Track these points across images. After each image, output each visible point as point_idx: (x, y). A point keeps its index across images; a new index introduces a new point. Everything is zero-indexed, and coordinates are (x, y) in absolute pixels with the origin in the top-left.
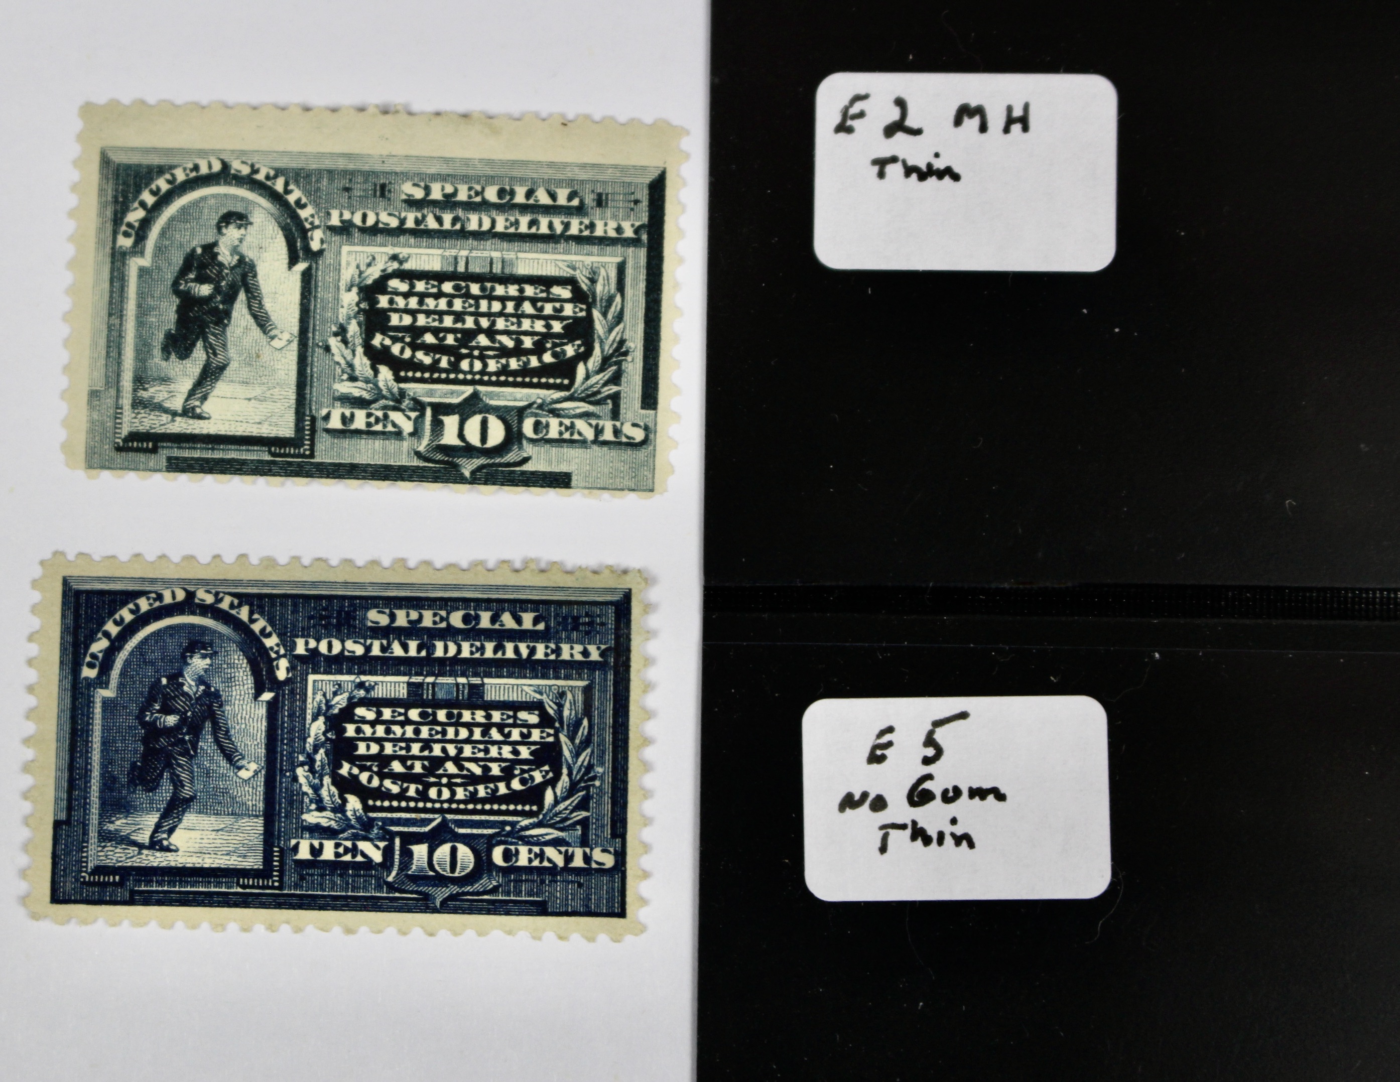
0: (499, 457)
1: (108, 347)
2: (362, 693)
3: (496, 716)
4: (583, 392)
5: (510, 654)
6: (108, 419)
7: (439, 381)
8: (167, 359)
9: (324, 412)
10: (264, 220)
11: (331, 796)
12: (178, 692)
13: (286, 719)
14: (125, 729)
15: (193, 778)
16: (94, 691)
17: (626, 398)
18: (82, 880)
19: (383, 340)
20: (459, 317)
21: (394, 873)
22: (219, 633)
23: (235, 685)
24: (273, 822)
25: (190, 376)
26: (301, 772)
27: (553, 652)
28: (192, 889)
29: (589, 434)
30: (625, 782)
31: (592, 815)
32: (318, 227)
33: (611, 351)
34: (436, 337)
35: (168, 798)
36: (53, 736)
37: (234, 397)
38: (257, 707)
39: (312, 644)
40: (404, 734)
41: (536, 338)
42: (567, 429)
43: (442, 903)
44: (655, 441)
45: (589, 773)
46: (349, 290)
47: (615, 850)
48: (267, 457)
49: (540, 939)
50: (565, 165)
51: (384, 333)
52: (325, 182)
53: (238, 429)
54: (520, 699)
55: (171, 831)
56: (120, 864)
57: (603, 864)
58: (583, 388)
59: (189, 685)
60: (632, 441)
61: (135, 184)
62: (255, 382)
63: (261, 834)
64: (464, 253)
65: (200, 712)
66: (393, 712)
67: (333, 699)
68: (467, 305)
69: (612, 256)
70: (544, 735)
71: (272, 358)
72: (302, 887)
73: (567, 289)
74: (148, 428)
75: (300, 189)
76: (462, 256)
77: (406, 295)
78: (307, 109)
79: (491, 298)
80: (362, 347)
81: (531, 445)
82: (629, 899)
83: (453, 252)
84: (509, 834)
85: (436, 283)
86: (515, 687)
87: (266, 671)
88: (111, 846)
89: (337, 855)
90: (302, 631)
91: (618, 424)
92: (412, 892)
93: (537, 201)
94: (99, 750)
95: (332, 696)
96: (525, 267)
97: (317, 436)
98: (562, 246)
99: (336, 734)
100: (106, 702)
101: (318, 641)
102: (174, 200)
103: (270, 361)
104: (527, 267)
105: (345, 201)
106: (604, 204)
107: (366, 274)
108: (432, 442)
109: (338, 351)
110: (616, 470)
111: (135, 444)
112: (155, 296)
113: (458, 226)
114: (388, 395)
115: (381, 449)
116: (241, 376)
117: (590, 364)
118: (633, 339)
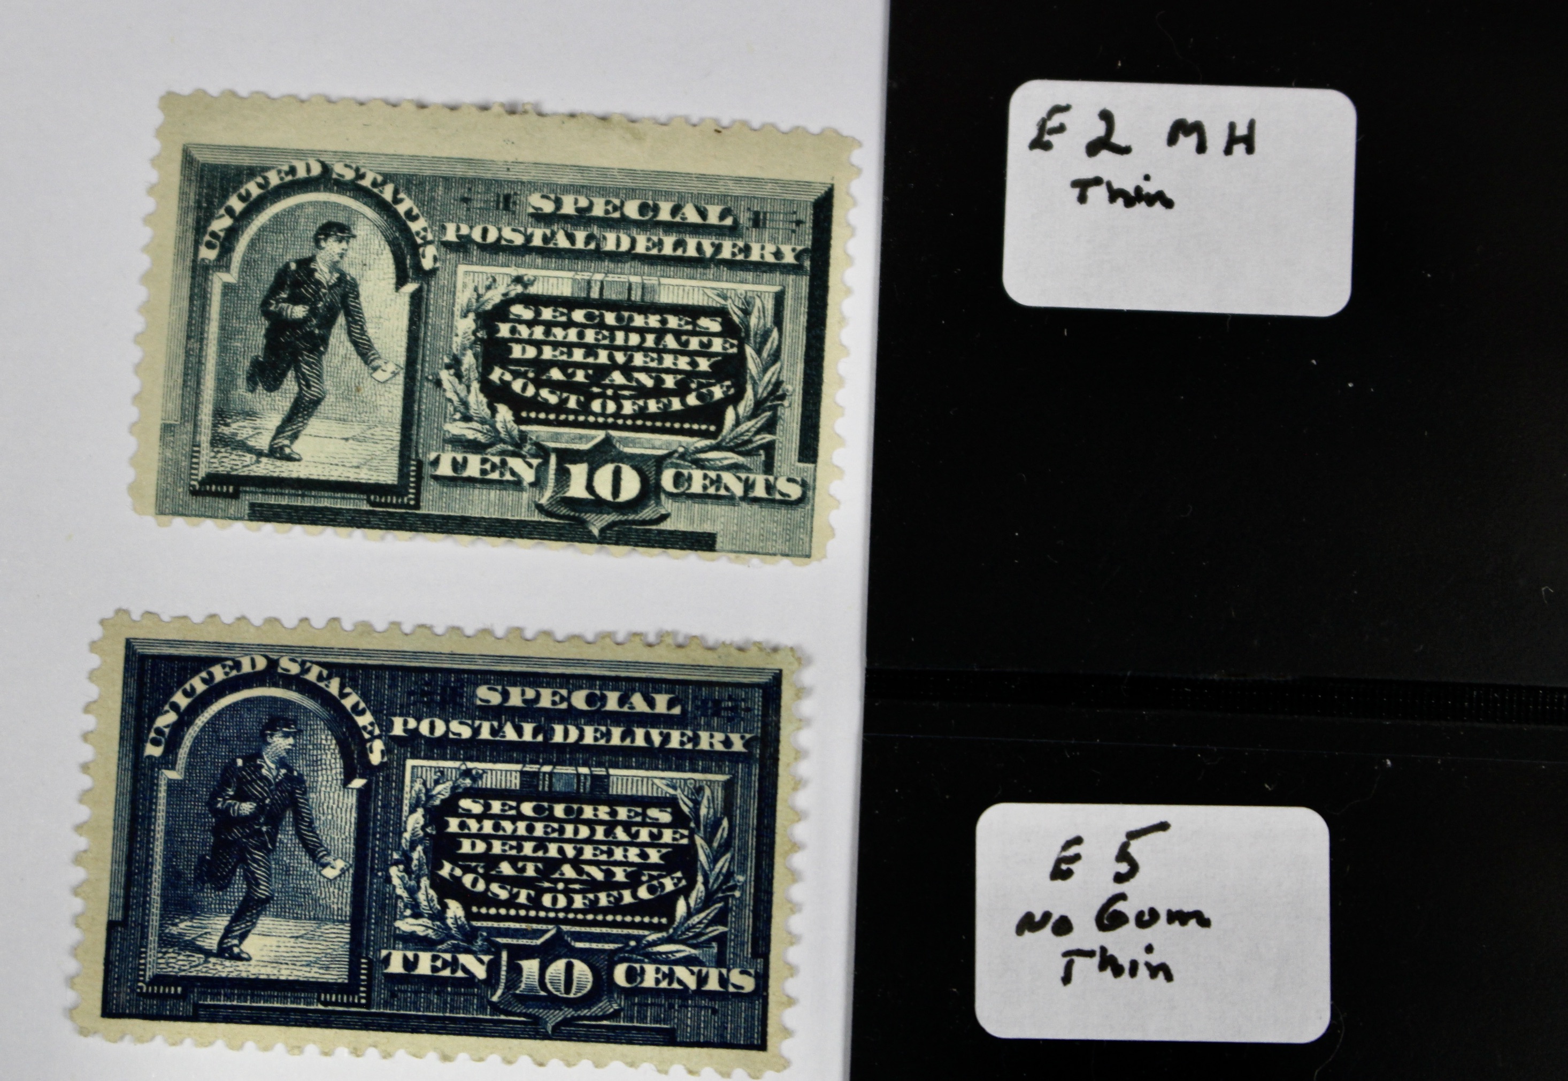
0: (633, 513)
1: (186, 374)
2: (468, 782)
3: (623, 813)
4: (731, 440)
5: (640, 741)
6: (184, 458)
7: (565, 424)
8: (253, 391)
9: (432, 456)
10: (369, 232)
11: (429, 900)
12: (256, 776)
13: (379, 810)
14: (194, 817)
15: (270, 875)
16: (158, 772)
17: (781, 449)
18: (139, 990)
19: (503, 374)
20: (591, 350)
21: (499, 992)
22: (305, 708)
23: (322, 769)
24: (362, 928)
25: (278, 410)
26: (394, 871)
27: (690, 740)
28: (266, 1005)
29: (738, 489)
30: (770, 893)
31: (730, 930)
32: (431, 243)
33: (765, 395)
34: (564, 372)
35: (241, 898)
36: (110, 823)
37: (328, 436)
38: (346, 795)
39: (412, 724)
40: (515, 830)
41: (679, 377)
42: (712, 482)
43: (554, 1028)
44: (814, 499)
45: (729, 882)
46: (465, 316)
47: (756, 972)
48: (365, 507)
49: (666, 1072)
50: (718, 178)
51: (503, 367)
52: (441, 190)
53: (332, 473)
54: (650, 794)
55: (243, 937)
56: (183, 974)
57: (742, 988)
58: (731, 436)
59: (268, 768)
60: (787, 498)
61: (222, 187)
62: (354, 419)
63: (347, 943)
64: (599, 277)
65: (280, 800)
66: (504, 805)
67: (434, 788)
68: (600, 337)
69: (769, 284)
70: (678, 836)
71: (373, 392)
72: (393, 1005)
73: (715, 321)
74: (229, 469)
75: (411, 199)
76: (595, 281)
77: (531, 324)
78: (422, 106)
79: (628, 329)
80: (479, 382)
81: (670, 501)
82: (771, 1029)
83: (586, 276)
84: (633, 950)
85: (565, 311)
86: (645, 780)
87: (358, 754)
88: (173, 952)
89: (434, 969)
90: (400, 709)
91: (771, 478)
92: (519, 1015)
93: (684, 218)
94: (162, 841)
95: (433, 785)
96: (668, 294)
97: (424, 483)
98: (712, 271)
99: (437, 829)
100: (171, 784)
101: (419, 720)
102: (267, 208)
103: (372, 396)
104: (671, 295)
105: (462, 213)
106: (761, 224)
107: (485, 298)
108: (557, 494)
109: (451, 386)
110: (768, 532)
111: (214, 488)
112: (242, 316)
113: (592, 246)
114: (507, 438)
115: (497, 501)
116: (338, 412)
117: (741, 410)
118: (790, 382)
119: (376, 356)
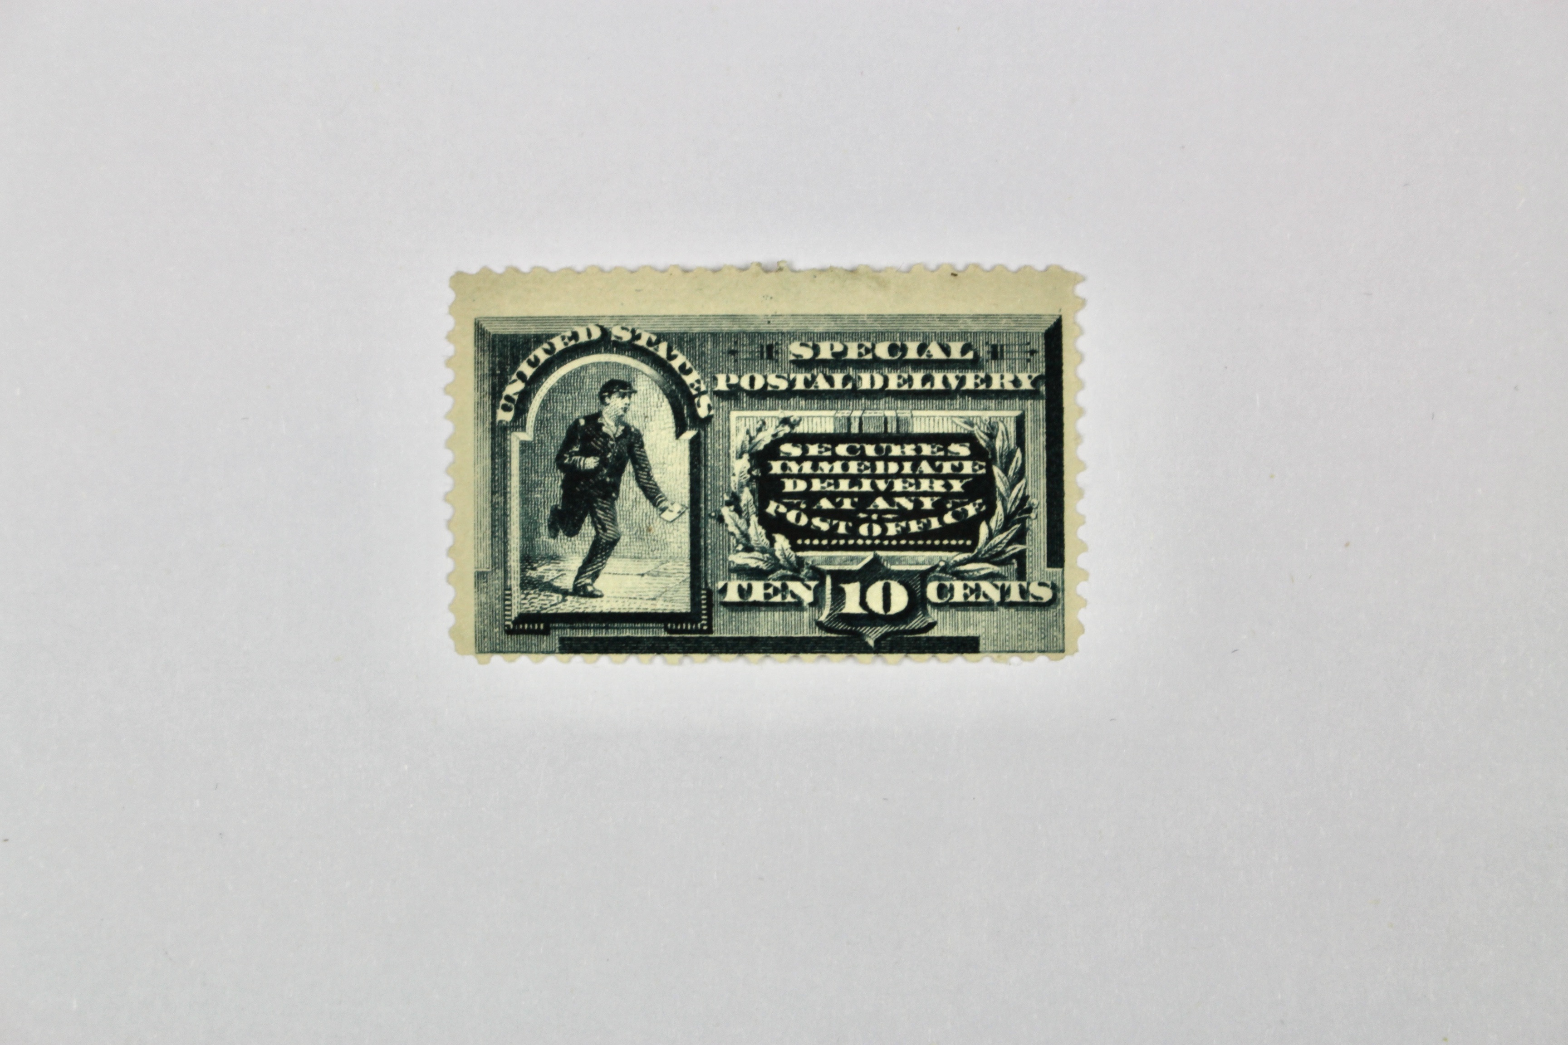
0: (903, 625)
1: (493, 526)
4: (986, 552)
6: (497, 601)
7: (837, 548)
8: (555, 536)
9: (720, 585)
10: (648, 387)
17: (1032, 556)
19: (778, 507)
20: (855, 480)
25: (579, 553)
29: (995, 596)
32: (705, 393)
33: (1013, 509)
34: (833, 502)
37: (626, 573)
41: (936, 499)
42: (972, 591)
44: (1063, 600)
46: (740, 457)
48: (663, 634)
50: (955, 318)
51: (778, 500)
52: (709, 345)
53: (632, 606)
58: (986, 548)
60: (1039, 601)
61: (512, 354)
62: (647, 556)
64: (857, 413)
68: (862, 467)
69: (1010, 410)
71: (663, 531)
73: (965, 446)
74: (538, 609)
75: (684, 354)
76: (855, 418)
77: (799, 460)
78: (686, 271)
79: (887, 459)
80: (757, 516)
81: (936, 611)
83: (846, 413)
85: (829, 446)
91: (1024, 584)
93: (930, 356)
96: (921, 424)
97: (715, 609)
98: (958, 402)
102: (555, 371)
103: (662, 534)
104: (923, 426)
105: (731, 364)
106: (999, 356)
107: (757, 440)
108: (834, 611)
109: (732, 521)
110: (1025, 632)
111: (526, 626)
112: (539, 471)
113: (849, 386)
114: (786, 564)
115: (781, 622)
116: (633, 551)
117: (993, 524)
118: (1035, 496)
119: (663, 498)
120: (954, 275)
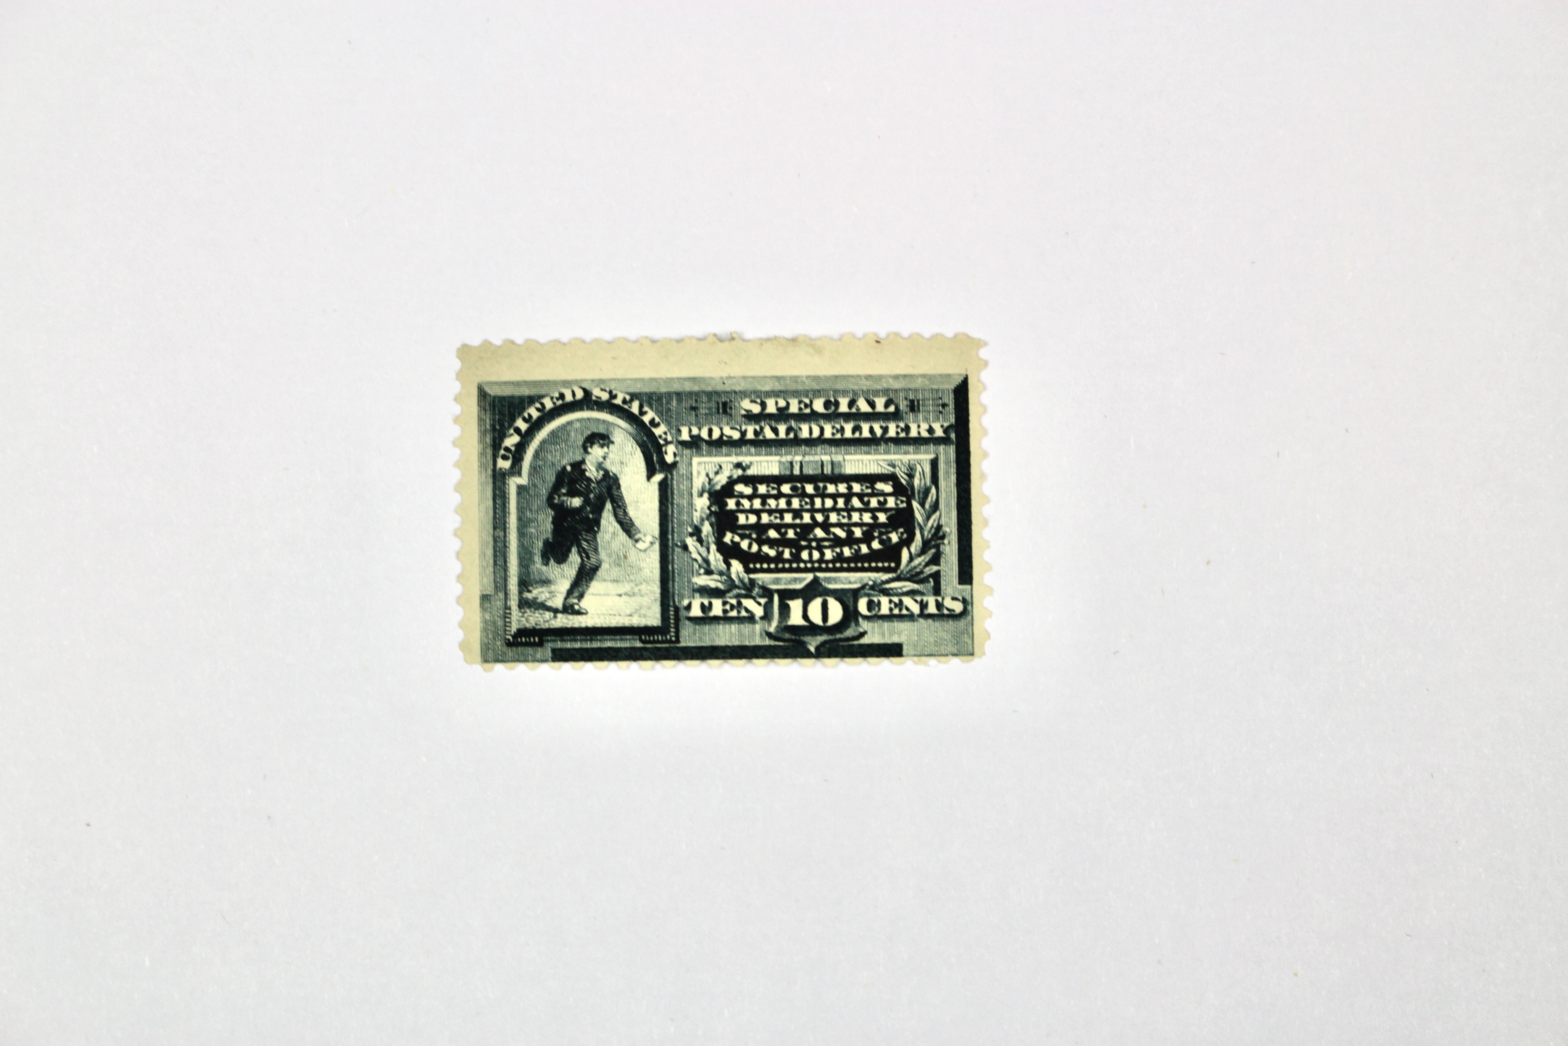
0: (839, 634)
1: (495, 556)
4: (907, 572)
6: (499, 619)
7: (783, 570)
9: (685, 602)
10: (623, 439)
17: (945, 576)
20: (797, 514)
29: (916, 609)
32: (671, 442)
33: (930, 536)
34: (779, 532)
37: (606, 593)
41: (865, 528)
42: (896, 605)
44: (972, 612)
46: (701, 495)
48: (638, 644)
50: (879, 378)
51: (733, 532)
52: (674, 403)
53: (612, 621)
58: (908, 569)
60: (953, 613)
61: (509, 412)
62: (624, 580)
64: (798, 458)
68: (803, 503)
69: (926, 454)
73: (888, 484)
74: (534, 625)
75: (653, 411)
76: (796, 462)
77: (750, 498)
78: (654, 341)
79: (824, 496)
80: (715, 545)
81: (866, 622)
83: (789, 458)
85: (775, 486)
91: (940, 599)
93: (858, 409)
96: (851, 467)
97: (681, 624)
98: (882, 447)
102: (545, 425)
103: (636, 561)
104: (853, 468)
105: (693, 419)
106: (916, 409)
107: (715, 481)
108: (781, 624)
109: (695, 549)
110: (941, 639)
111: (523, 639)
112: (533, 510)
113: (792, 436)
114: (741, 585)
115: (737, 633)
116: (612, 575)
117: (913, 549)
118: (948, 525)
120: (878, 342)
